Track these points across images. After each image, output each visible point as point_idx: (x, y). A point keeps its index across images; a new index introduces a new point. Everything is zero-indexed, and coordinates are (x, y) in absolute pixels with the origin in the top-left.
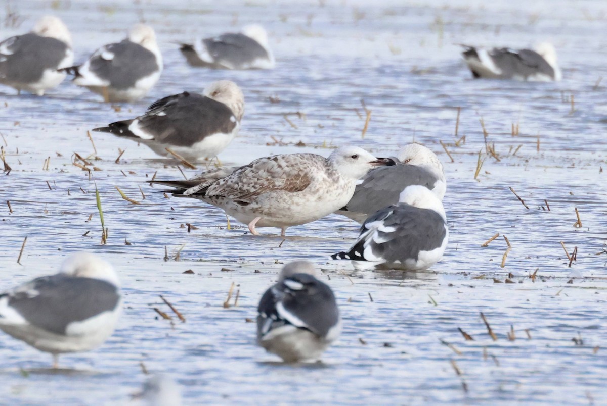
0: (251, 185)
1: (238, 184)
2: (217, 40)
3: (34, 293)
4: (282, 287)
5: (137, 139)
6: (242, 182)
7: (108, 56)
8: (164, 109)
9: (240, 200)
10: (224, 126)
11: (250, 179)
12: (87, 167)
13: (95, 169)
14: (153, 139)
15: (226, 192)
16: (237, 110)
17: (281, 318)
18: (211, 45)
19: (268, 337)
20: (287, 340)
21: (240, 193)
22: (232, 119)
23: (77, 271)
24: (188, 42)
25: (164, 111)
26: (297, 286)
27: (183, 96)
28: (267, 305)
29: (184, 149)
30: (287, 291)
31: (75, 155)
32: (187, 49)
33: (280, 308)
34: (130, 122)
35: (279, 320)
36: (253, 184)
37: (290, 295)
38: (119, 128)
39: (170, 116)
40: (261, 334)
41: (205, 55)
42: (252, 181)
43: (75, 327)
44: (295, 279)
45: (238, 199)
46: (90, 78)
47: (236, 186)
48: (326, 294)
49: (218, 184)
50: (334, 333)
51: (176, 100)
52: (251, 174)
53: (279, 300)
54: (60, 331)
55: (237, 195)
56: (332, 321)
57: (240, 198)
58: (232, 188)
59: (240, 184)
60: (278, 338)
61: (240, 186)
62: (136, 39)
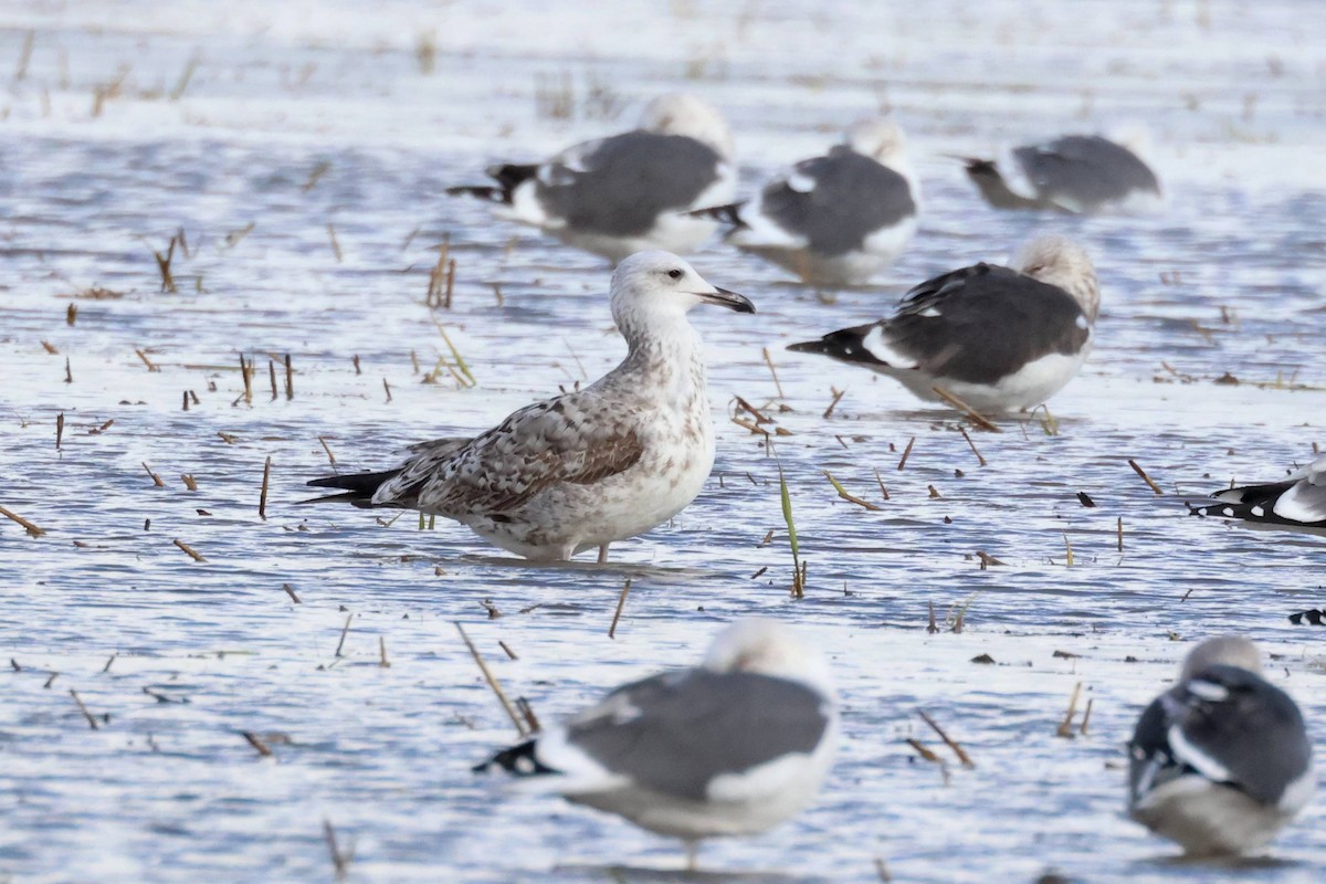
0: (515, 477)
1: (484, 475)
2: (1045, 149)
3: (627, 711)
4: (1182, 694)
5: (881, 367)
6: (492, 470)
7: (803, 184)
8: (935, 300)
9: (500, 513)
10: (1064, 338)
11: (510, 462)
12: (761, 426)
13: (780, 432)
14: (916, 368)
15: (464, 497)
16: (1088, 296)
17: (1179, 762)
18: (1035, 160)
19: (1148, 801)
20: (1192, 810)
21: (495, 497)
22: (1081, 321)
23: (742, 659)
24: (984, 155)
25: (936, 306)
26: (1215, 693)
27: (975, 273)
28: (1151, 733)
29: (981, 389)
30: (1194, 703)
31: (736, 402)
32: (981, 171)
33: (1176, 739)
34: (865, 330)
35: (1171, 762)
36: (518, 474)
37: (1200, 711)
38: (844, 345)
39: (950, 318)
40: (1135, 797)
41: (1020, 185)
42: (515, 467)
43: (726, 786)
44: (1211, 677)
45: (492, 512)
46: (765, 230)
47: (482, 481)
48: (1281, 709)
49: (442, 477)
50: (1294, 794)
51: (961, 282)
52: (509, 448)
53: (1174, 721)
54: (694, 794)
55: (488, 502)
56: (1295, 767)
57: (497, 508)
58: (474, 487)
59: (489, 475)
60: (1172, 803)
61: (491, 481)
62: (865, 146)
